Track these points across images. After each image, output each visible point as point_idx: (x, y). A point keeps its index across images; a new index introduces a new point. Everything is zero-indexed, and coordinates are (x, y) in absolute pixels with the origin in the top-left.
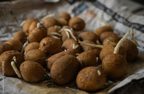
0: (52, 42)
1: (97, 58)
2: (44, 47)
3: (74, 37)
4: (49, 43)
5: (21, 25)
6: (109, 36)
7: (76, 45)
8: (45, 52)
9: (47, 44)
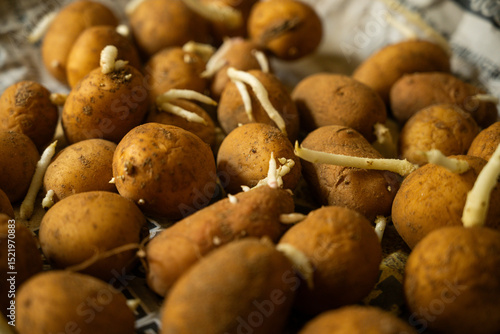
0: (168, 153)
1: (380, 226)
2: (131, 180)
3: (272, 113)
4: (154, 159)
5: (36, 34)
6: (432, 102)
7: (283, 160)
8: (136, 202)
9: (147, 163)
